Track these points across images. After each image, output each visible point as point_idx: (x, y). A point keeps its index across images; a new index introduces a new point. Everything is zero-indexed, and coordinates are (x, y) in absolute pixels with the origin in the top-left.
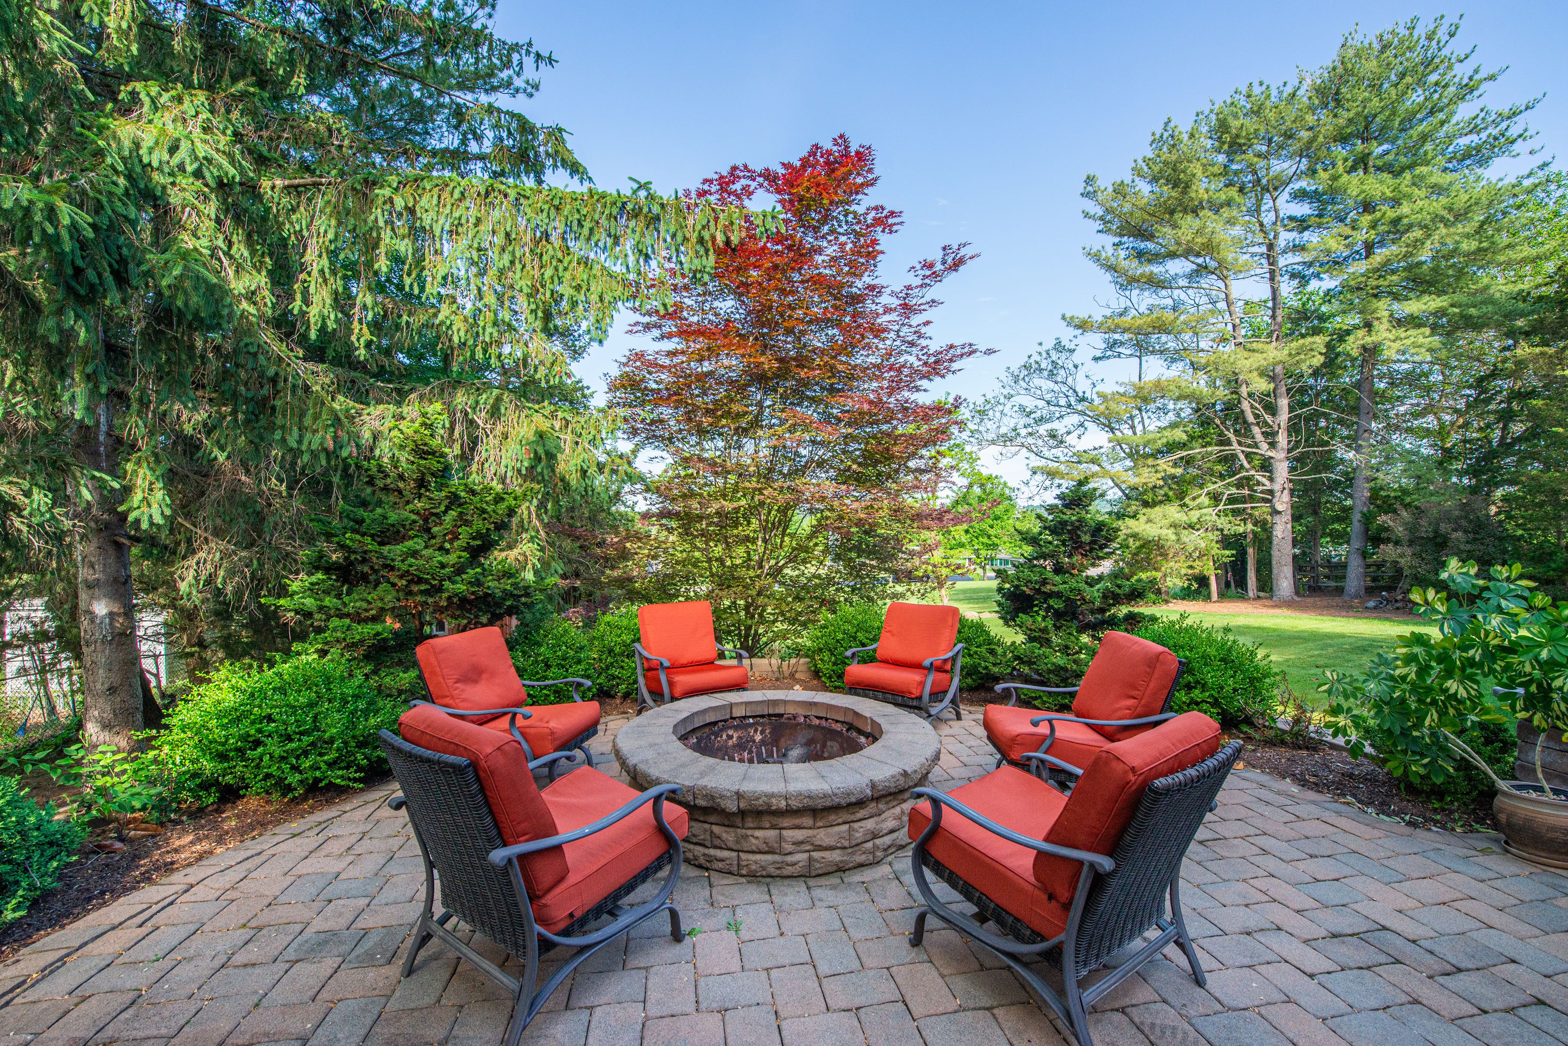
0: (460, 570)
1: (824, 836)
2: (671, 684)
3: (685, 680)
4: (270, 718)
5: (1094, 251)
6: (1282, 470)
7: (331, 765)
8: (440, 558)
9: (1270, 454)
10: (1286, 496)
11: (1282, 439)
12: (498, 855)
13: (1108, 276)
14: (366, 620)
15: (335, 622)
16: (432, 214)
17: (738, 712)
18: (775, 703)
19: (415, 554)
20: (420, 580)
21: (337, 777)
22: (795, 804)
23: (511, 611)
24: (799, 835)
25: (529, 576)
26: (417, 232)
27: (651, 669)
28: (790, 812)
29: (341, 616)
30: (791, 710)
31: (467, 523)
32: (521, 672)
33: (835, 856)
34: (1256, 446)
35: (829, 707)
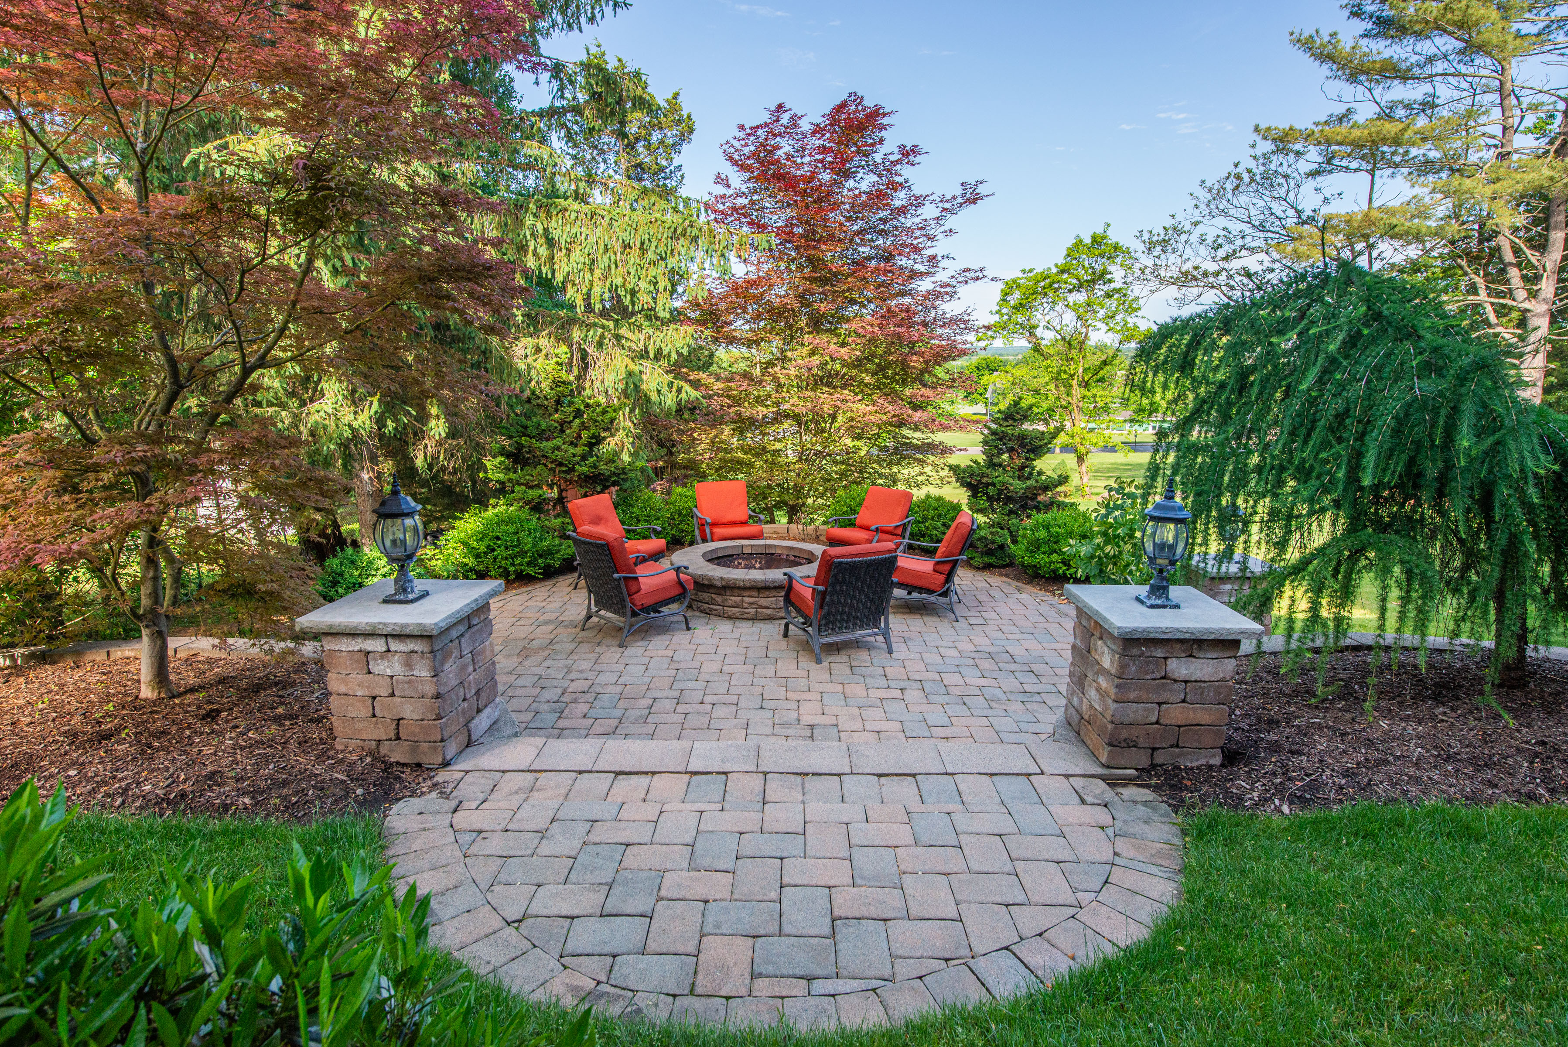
0: (584, 458)
1: (763, 602)
2: (712, 534)
3: (719, 531)
4: (498, 538)
5: (1306, 34)
6: (1541, 324)
7: (528, 564)
8: (572, 450)
9: (1526, 305)
10: (1540, 360)
11: (1547, 287)
12: (616, 575)
13: (1325, 70)
14: (532, 487)
15: (517, 488)
16: (559, 231)
17: (746, 551)
18: (770, 546)
19: (558, 448)
20: (561, 464)
21: (531, 571)
22: (748, 584)
23: (614, 484)
24: (751, 600)
25: (626, 457)
26: (551, 243)
27: (702, 525)
28: (745, 588)
29: (520, 484)
30: (779, 551)
31: (586, 428)
32: (623, 522)
33: (769, 612)
34: (1510, 294)
35: (801, 550)
